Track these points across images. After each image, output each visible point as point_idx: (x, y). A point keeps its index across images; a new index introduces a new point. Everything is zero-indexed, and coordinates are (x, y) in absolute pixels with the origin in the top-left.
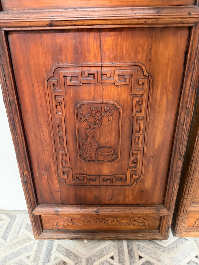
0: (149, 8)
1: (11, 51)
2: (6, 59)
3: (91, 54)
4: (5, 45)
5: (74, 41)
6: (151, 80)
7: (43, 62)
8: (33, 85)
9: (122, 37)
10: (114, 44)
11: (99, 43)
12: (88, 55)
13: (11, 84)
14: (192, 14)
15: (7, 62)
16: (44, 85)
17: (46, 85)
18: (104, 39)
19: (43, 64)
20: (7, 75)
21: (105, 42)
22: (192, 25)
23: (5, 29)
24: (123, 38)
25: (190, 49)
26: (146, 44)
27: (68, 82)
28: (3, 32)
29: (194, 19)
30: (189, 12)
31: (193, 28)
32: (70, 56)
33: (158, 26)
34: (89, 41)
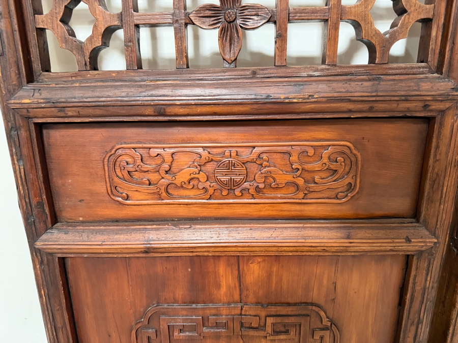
0: (331, 227)
1: (70, 282)
2: (60, 301)
3: (222, 289)
4: (59, 278)
5: (189, 270)
6: (336, 331)
7: (129, 301)
8: (109, 336)
9: (280, 265)
10: (265, 275)
11: (236, 273)
12: (215, 292)
13: (68, 338)
14: (413, 240)
15: (60, 305)
16: (130, 335)
17: (133, 337)
18: (245, 267)
19: (129, 304)
20: (59, 325)
21: (248, 270)
22: (412, 253)
23: (60, 255)
24: (283, 266)
25: (409, 288)
26: (326, 276)
27: (176, 334)
28: (57, 259)
29: (417, 247)
30: (407, 237)
31: (415, 257)
32: (181, 293)
33: (349, 254)
34: (219, 270)
